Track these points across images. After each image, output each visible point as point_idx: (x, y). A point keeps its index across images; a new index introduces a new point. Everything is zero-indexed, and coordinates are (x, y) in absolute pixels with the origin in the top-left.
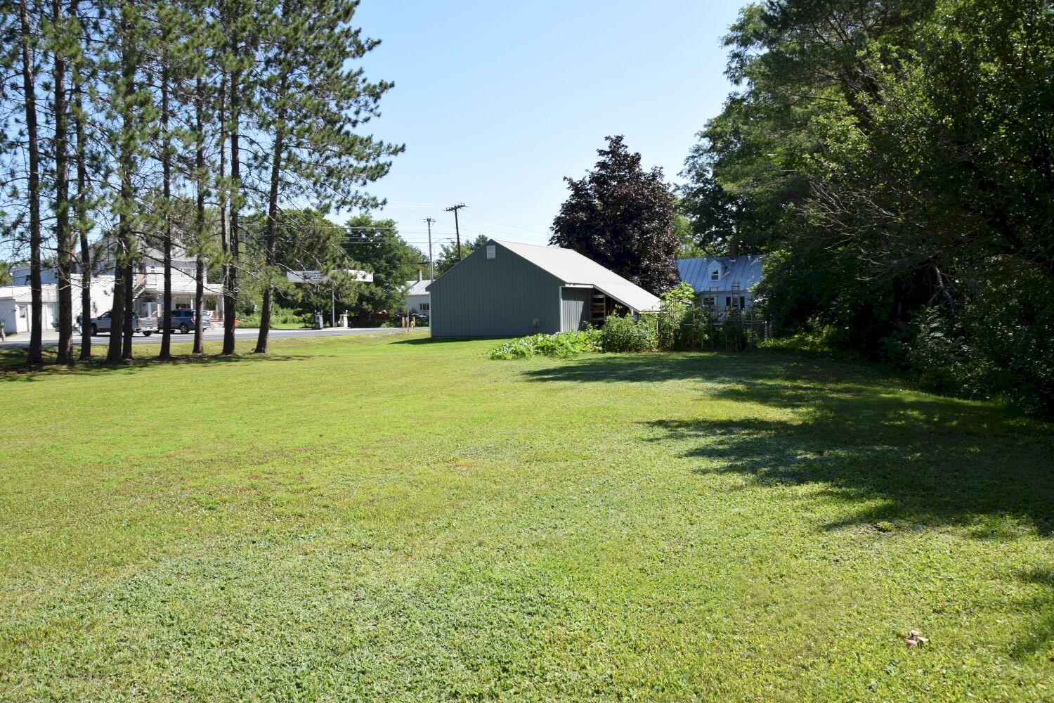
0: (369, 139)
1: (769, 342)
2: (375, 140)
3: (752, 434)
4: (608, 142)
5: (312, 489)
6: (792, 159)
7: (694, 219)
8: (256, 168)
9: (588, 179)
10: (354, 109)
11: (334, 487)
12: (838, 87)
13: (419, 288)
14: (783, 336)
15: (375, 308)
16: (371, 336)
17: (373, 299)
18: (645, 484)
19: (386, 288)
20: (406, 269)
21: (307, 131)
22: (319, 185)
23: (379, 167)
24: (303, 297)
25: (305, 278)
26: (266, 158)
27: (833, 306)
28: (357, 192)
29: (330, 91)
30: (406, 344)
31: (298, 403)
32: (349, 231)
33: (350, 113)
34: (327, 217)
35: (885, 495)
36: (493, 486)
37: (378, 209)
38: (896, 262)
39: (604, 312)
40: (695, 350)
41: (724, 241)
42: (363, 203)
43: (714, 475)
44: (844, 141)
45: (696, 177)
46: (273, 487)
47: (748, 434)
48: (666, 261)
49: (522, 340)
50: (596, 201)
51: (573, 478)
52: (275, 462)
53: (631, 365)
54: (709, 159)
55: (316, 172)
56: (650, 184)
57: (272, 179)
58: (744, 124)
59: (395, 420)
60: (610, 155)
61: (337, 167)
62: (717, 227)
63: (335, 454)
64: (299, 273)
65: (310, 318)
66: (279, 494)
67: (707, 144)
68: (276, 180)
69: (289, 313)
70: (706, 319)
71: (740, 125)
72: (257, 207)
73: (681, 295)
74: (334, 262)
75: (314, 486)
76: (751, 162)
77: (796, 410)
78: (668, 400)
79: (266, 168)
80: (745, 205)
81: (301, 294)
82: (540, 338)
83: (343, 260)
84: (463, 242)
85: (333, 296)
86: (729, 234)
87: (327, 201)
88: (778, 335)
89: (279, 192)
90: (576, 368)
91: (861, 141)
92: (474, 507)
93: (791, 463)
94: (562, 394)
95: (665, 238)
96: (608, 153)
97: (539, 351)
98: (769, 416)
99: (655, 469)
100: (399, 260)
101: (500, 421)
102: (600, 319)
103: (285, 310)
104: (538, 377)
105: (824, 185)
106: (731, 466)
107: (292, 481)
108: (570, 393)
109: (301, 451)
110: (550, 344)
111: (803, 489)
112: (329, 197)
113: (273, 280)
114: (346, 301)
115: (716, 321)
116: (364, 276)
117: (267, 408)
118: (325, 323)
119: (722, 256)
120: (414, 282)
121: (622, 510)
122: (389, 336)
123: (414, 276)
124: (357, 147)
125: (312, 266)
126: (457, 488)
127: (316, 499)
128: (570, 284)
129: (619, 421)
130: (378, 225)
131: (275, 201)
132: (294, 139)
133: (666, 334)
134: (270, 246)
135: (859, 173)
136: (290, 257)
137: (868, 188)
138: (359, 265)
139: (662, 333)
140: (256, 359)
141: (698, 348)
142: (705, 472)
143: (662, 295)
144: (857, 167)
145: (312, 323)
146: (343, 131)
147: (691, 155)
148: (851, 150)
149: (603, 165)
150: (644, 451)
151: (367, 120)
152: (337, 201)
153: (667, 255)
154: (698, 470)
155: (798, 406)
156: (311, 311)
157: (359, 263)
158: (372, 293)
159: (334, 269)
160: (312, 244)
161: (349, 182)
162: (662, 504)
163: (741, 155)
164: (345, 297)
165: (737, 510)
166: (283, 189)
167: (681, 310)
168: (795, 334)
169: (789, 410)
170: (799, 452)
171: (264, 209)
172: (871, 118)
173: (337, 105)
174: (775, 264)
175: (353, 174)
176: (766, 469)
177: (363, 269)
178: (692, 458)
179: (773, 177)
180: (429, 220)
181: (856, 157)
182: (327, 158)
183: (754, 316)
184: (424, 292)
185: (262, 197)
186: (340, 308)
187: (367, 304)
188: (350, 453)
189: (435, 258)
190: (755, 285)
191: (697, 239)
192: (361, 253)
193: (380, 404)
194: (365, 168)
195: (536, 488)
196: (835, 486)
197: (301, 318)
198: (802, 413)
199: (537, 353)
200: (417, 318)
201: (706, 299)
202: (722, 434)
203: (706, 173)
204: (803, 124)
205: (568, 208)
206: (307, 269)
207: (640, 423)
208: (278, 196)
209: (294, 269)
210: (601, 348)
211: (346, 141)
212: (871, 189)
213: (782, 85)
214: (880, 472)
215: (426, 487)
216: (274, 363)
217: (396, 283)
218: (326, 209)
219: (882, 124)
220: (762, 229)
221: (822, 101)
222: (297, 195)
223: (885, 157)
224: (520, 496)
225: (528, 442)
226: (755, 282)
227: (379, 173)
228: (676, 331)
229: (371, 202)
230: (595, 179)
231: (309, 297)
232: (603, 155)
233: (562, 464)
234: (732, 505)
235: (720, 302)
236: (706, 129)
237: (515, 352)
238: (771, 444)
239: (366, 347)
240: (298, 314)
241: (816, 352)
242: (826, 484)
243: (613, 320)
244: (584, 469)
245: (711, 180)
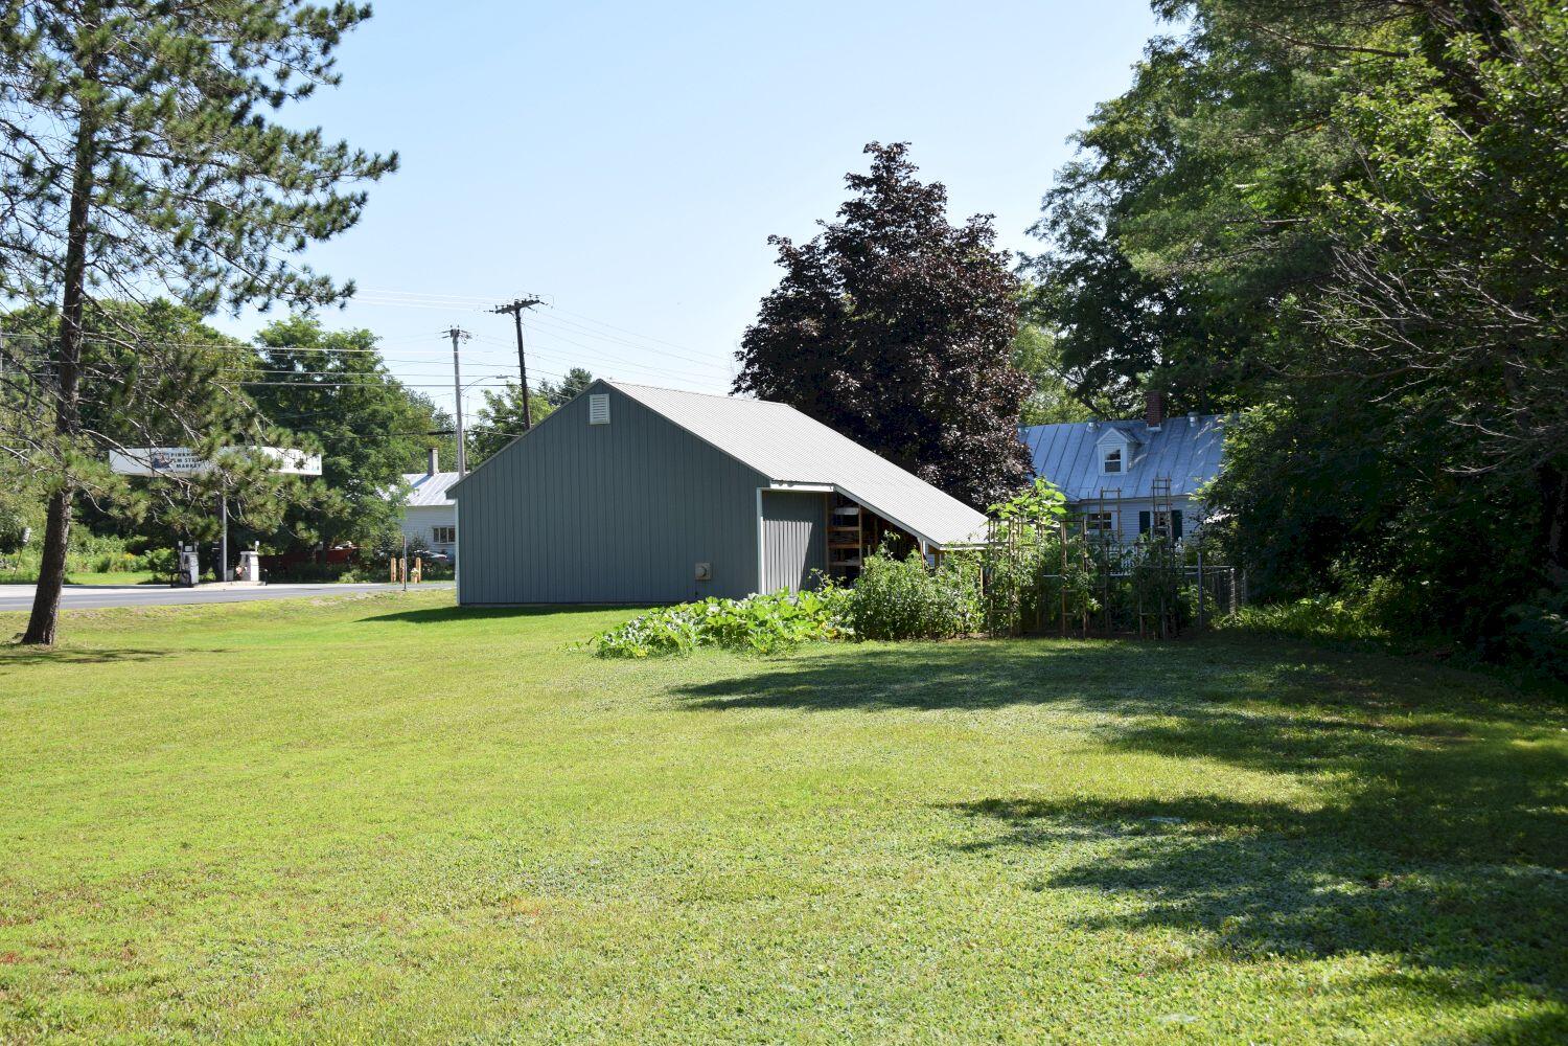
0: (313, 137)
1: (1243, 616)
2: (329, 140)
3: (1206, 833)
4: (871, 159)
5: (155, 980)
6: (1293, 192)
7: (1064, 334)
8: (30, 197)
9: (823, 244)
10: (274, 65)
11: (213, 974)
12: (1405, 22)
13: (431, 490)
14: (1274, 601)
15: (326, 537)
16: (316, 603)
17: (322, 516)
18: (955, 953)
19: (354, 489)
20: (399, 446)
21: (158, 113)
22: (188, 244)
23: (335, 208)
24: (149, 510)
25: (156, 464)
26: (55, 172)
27: (1389, 532)
28: (283, 265)
29: (215, 21)
30: (399, 623)
31: (130, 765)
32: (263, 356)
33: (267, 77)
34: (208, 321)
35: (1538, 989)
36: (601, 961)
37: (334, 306)
38: (1541, 429)
39: (860, 546)
40: (1067, 636)
41: (1134, 383)
42: (298, 291)
43: (1118, 932)
44: (1418, 151)
45: (1069, 238)
46: (53, 980)
47: (1196, 834)
48: (999, 430)
49: (671, 612)
50: (843, 295)
51: (787, 940)
52: (63, 918)
53: (922, 671)
54: (1100, 195)
55: (182, 214)
56: (963, 253)
57: (71, 227)
58: (1181, 114)
59: (371, 802)
60: (874, 188)
61: (234, 205)
62: (1117, 351)
63: (217, 890)
64: (140, 452)
65: (168, 560)
66: (66, 999)
67: (1094, 162)
68: (79, 230)
69: (113, 548)
70: (1093, 565)
71: (1172, 116)
72: (31, 292)
73: (1035, 508)
74: (228, 429)
75: (162, 972)
76: (1197, 203)
77: (1308, 776)
78: (1007, 751)
79: (56, 200)
80: (1182, 298)
81: (143, 505)
82: (712, 607)
83: (250, 425)
84: (534, 385)
85: (226, 510)
86: (1146, 369)
87: (210, 285)
88: (1259, 600)
89: (89, 259)
90: (796, 678)
91: (1459, 150)
92: (555, 1015)
93: (1300, 904)
94: (762, 738)
95: (997, 376)
96: (867, 183)
97: (710, 638)
98: (1243, 792)
99: (979, 918)
100: (383, 425)
101: (619, 804)
102: (851, 563)
103: (104, 540)
104: (708, 699)
105: (1367, 254)
106: (1157, 911)
107: (104, 963)
108: (781, 736)
109: (131, 886)
110: (733, 621)
111: (1332, 970)
112: (214, 275)
113: (72, 470)
114: (255, 520)
115: (1117, 566)
116: (299, 461)
117: (50, 781)
118: (202, 571)
119: (1129, 418)
120: (419, 477)
121: (902, 1019)
122: (358, 602)
123: (420, 461)
124: (283, 156)
125: (173, 438)
126: (514, 969)
127: (164, 1006)
128: (781, 482)
129: (895, 802)
130: (335, 342)
131: (80, 279)
132: (126, 132)
133: (1002, 598)
134: (66, 389)
135: (1454, 226)
136: (117, 414)
137: (1473, 257)
138: (287, 434)
139: (994, 597)
140: (26, 660)
141: (1076, 630)
142: (1096, 925)
143: (993, 508)
144: (1447, 210)
145: (172, 573)
146: (250, 116)
147: (1057, 186)
148: (1434, 170)
149: (855, 210)
150: (954, 874)
151: (305, 91)
152: (235, 287)
153: (1002, 417)
154: (1081, 921)
155: (1312, 768)
156: (170, 542)
157: (288, 431)
158: (318, 504)
159: (227, 444)
160: (172, 385)
161: (263, 241)
162: (997, 1003)
163: (1172, 185)
164: (253, 511)
165: (1174, 1018)
166: (99, 252)
167: (1035, 543)
168: (1302, 595)
169: (1291, 777)
170: (1320, 878)
171: (51, 298)
172: (1482, 93)
173: (233, 55)
174: (1254, 436)
175: (274, 221)
176: (1240, 919)
177: (297, 444)
178: (1065, 890)
179: (1249, 238)
180: (455, 334)
181: (1445, 188)
182: (210, 182)
183: (1204, 556)
184: (441, 500)
185: (45, 271)
186: (240, 538)
187: (308, 529)
188: (256, 888)
189: (470, 421)
190: (1207, 484)
191: (1072, 379)
192: (293, 408)
193: (335, 763)
194: (301, 210)
195: (701, 966)
196: (1410, 963)
197: (144, 560)
198: (1321, 783)
199: (705, 642)
200: (426, 559)
201: (1095, 516)
202: (1136, 833)
203: (1092, 228)
204: (1320, 111)
205: (778, 309)
206: (159, 445)
207: (942, 807)
208: (88, 269)
209: (128, 443)
210: (851, 631)
211: (255, 140)
212: (1482, 262)
213: (1272, 20)
214: (1523, 930)
215: (440, 968)
216: (72, 668)
217: (376, 478)
218: (208, 303)
219: (1512, 108)
220: (1221, 355)
221: (1366, 57)
222: (134, 268)
223: (1517, 186)
224: (664, 987)
225: (683, 854)
226: (1205, 477)
227: (334, 221)
228: (1023, 590)
229: (317, 290)
230: (840, 242)
231: (163, 510)
232: (856, 186)
233: (762, 907)
234: (1164, 1007)
235: (1126, 524)
236: (1092, 127)
237: (654, 641)
238: (1250, 859)
239: (304, 630)
240: (137, 550)
241: (1352, 638)
242: (1388, 957)
243: (878, 566)
244: (814, 918)
245: (1104, 243)
